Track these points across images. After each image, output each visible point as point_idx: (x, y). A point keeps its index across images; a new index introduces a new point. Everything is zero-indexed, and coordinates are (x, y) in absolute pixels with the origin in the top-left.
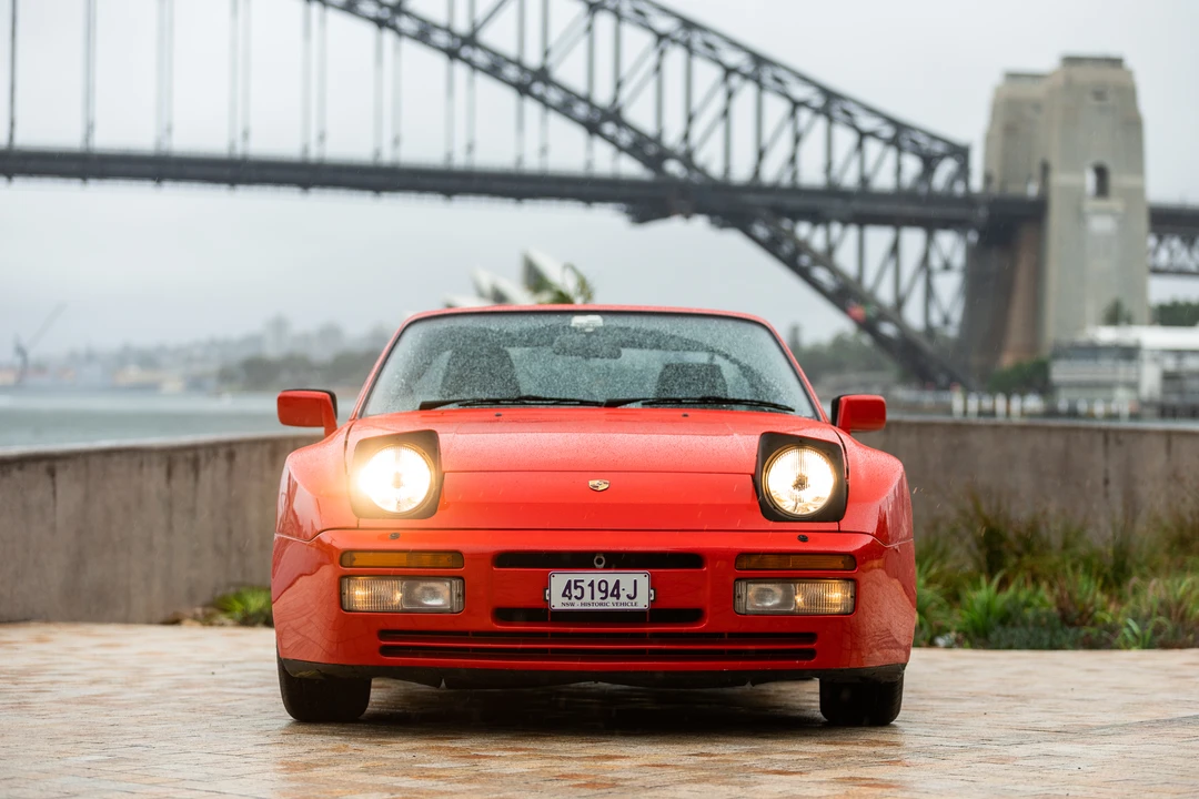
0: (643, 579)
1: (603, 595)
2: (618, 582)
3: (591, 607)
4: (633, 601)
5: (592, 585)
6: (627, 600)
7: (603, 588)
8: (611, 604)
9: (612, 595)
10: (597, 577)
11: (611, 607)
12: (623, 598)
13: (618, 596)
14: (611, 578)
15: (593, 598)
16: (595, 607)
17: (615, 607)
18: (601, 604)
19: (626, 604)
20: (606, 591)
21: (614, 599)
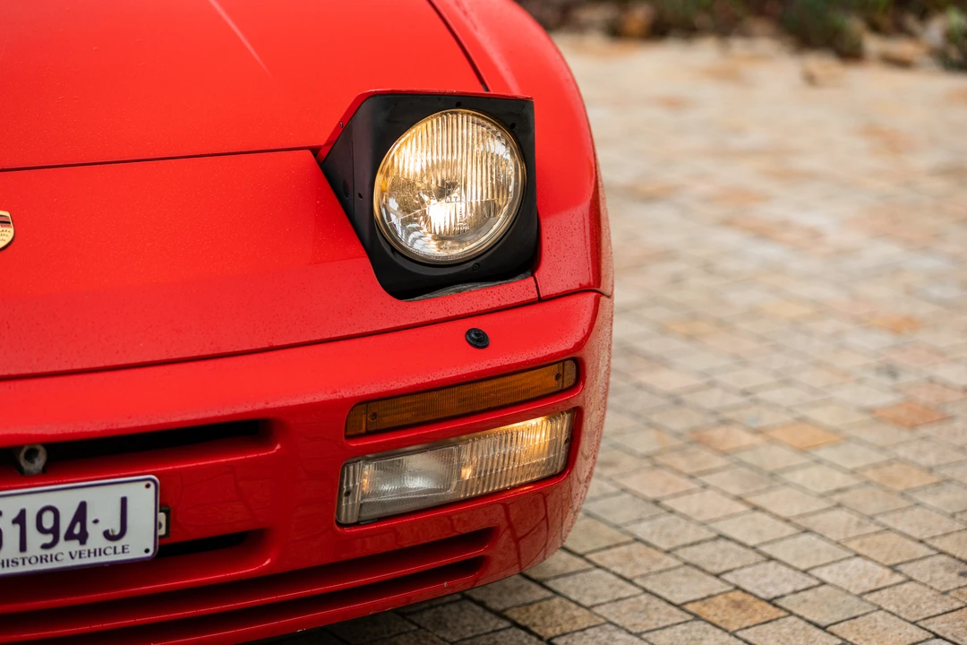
0: (141, 496)
1: (49, 539)
2: (82, 509)
3: (20, 569)
4: (119, 544)
5: (20, 519)
6: (104, 543)
7: (48, 521)
8: (67, 555)
9: (70, 536)
10: (32, 501)
11: (67, 562)
12: (96, 539)
13: (83, 537)
14: (66, 500)
15: (23, 547)
16: (28, 568)
17: (77, 562)
18: (41, 559)
19: (102, 552)
20: (55, 530)
21: (74, 545)
